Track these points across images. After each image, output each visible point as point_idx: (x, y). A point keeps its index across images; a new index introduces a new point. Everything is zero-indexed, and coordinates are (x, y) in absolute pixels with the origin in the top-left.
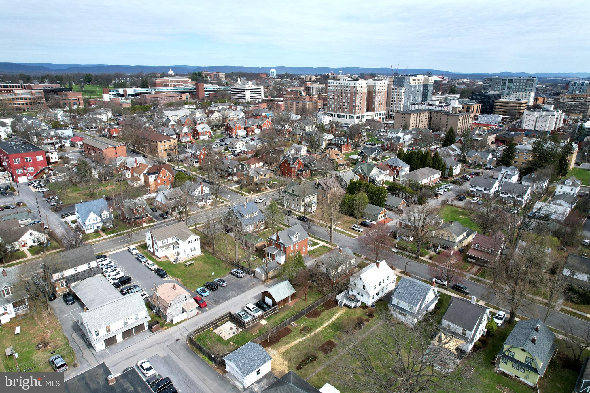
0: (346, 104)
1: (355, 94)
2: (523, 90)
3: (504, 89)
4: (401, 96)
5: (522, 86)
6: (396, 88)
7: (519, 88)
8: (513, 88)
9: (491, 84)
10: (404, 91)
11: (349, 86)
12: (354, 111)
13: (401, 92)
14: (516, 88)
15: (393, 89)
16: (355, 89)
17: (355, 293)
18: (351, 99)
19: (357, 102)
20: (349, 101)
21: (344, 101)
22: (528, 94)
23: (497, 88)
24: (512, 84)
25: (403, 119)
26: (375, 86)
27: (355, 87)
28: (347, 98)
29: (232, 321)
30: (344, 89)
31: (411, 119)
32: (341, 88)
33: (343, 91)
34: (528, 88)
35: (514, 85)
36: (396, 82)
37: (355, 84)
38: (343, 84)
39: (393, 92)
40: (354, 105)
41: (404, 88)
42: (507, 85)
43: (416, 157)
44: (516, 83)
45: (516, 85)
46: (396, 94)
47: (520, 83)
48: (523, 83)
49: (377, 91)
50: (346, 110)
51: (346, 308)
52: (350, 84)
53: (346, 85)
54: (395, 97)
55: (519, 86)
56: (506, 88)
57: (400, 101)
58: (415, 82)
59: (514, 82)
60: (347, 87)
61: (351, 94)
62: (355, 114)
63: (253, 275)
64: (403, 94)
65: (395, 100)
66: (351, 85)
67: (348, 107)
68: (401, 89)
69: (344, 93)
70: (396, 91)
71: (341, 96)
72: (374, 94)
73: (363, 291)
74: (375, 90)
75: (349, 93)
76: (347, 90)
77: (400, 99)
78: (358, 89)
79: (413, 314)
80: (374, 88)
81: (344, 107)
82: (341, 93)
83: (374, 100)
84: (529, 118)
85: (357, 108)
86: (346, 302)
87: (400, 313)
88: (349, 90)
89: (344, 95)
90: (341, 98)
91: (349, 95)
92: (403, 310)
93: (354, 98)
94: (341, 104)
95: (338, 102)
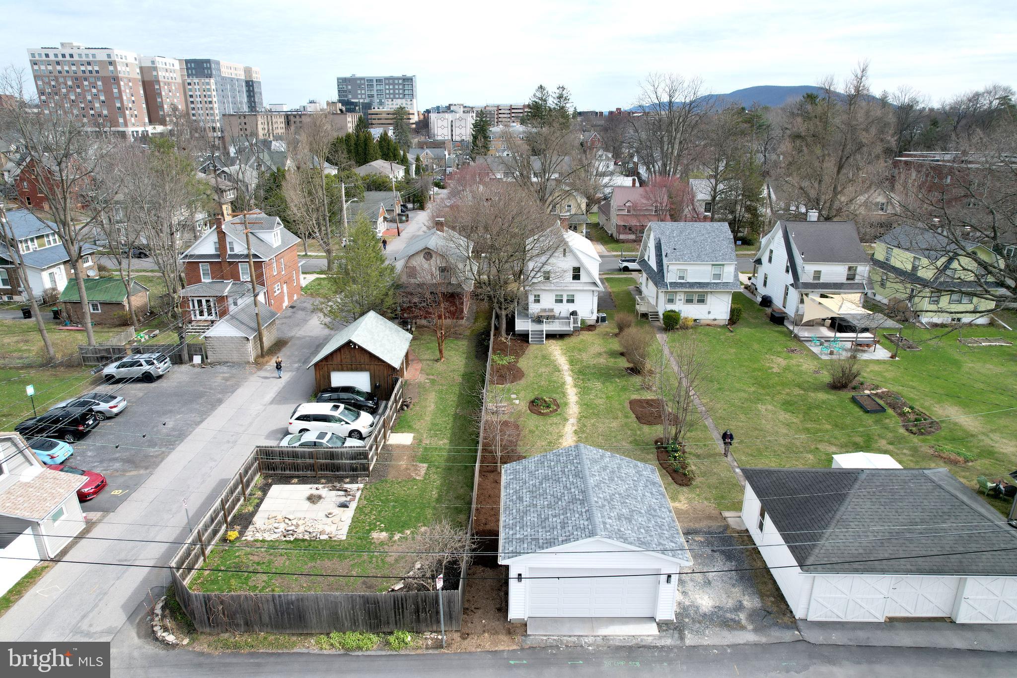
0: (97, 105)
1: (116, 80)
2: (401, 96)
3: (372, 96)
4: (210, 96)
5: (399, 89)
6: (196, 80)
7: (394, 94)
8: (386, 94)
9: (350, 87)
10: (213, 87)
11: (95, 62)
12: (121, 120)
13: (209, 90)
14: (389, 94)
15: (189, 84)
16: (111, 68)
17: (548, 302)
18: (108, 91)
19: (125, 98)
20: (102, 98)
21: (89, 98)
22: (409, 103)
23: (362, 94)
24: (382, 87)
26: (155, 69)
27: (111, 63)
28: (94, 91)
29: (286, 480)
30: (83, 68)
31: (260, 127)
32: (74, 68)
33: (80, 74)
34: (406, 92)
35: (386, 89)
36: (191, 68)
37: (109, 56)
38: (76, 58)
39: (190, 90)
40: (118, 105)
41: (212, 81)
42: (375, 88)
44: (389, 84)
45: (389, 89)
46: (198, 93)
47: (394, 84)
48: (399, 84)
49: (161, 79)
51: (552, 342)
52: (94, 56)
53: (84, 59)
54: (199, 99)
55: (394, 89)
56: (375, 93)
57: (212, 108)
58: (229, 71)
59: (386, 84)
60: (89, 64)
61: (105, 80)
62: (126, 125)
63: (197, 359)
64: (214, 93)
65: (199, 106)
66: (98, 59)
67: (105, 112)
68: (208, 84)
69: (86, 79)
70: (197, 87)
71: (78, 87)
72: (157, 87)
73: (576, 285)
74: (157, 76)
75: (98, 79)
76: (91, 72)
77: (210, 102)
78: (119, 68)
79: (726, 284)
80: (155, 73)
81: (92, 112)
82: (77, 79)
83: (159, 100)
84: (440, 123)
85: (127, 112)
86: (546, 327)
87: (689, 301)
88: (97, 72)
89: (86, 83)
90: (78, 90)
91: (99, 83)
92: (700, 285)
93: (116, 91)
94: (82, 105)
95: (74, 101)
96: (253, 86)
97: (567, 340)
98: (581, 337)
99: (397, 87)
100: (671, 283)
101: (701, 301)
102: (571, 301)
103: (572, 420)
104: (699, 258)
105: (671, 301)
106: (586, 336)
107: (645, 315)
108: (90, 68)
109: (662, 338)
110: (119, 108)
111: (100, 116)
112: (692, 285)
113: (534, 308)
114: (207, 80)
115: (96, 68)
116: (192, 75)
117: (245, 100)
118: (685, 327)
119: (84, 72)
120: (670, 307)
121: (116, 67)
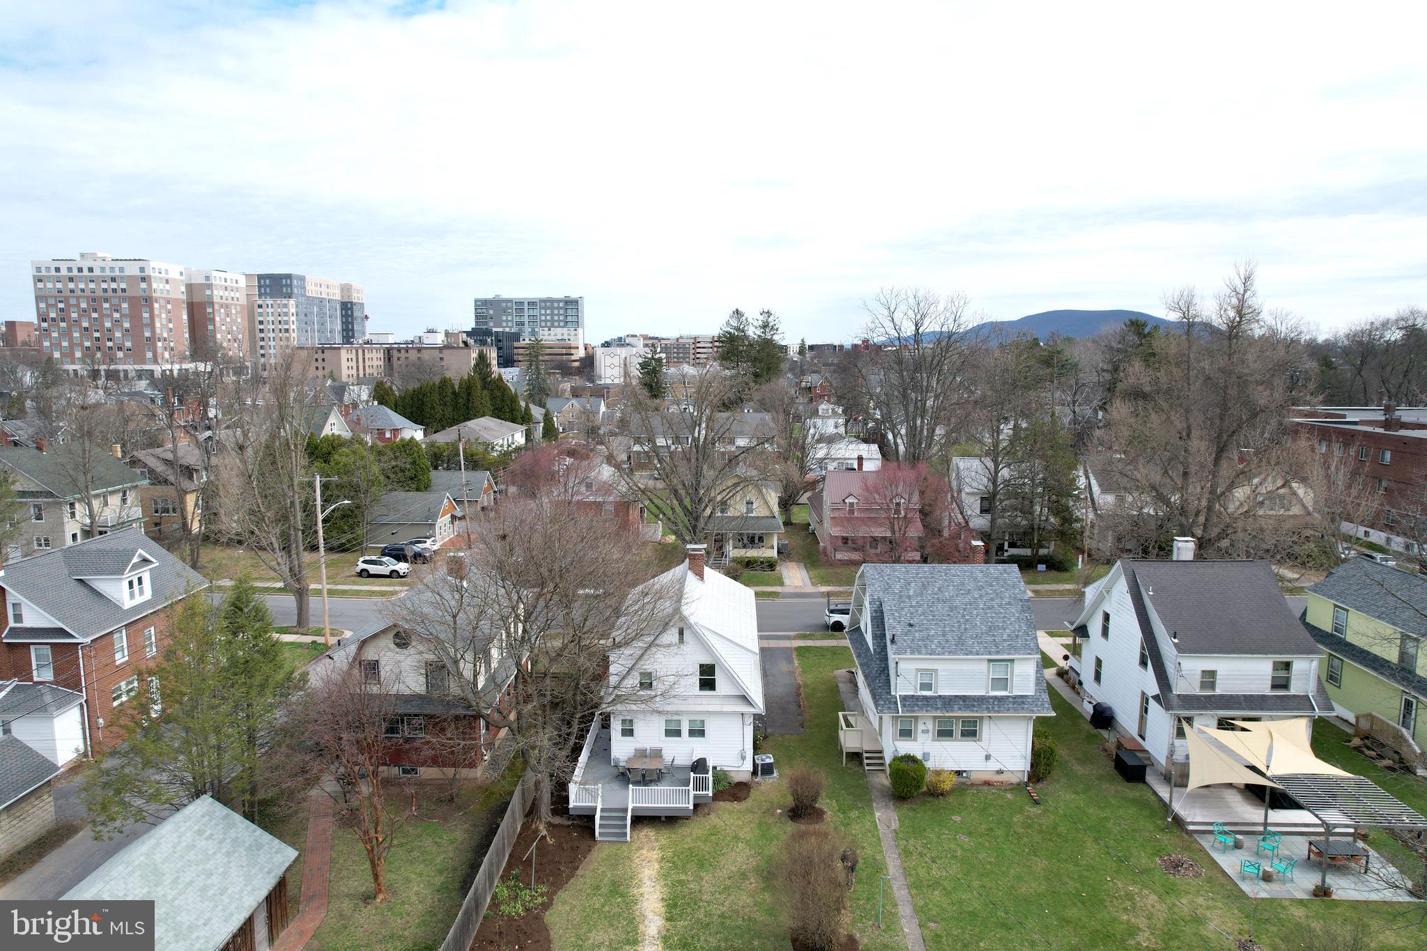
0: (118, 334)
1: (148, 301)
2: (562, 324)
3: (522, 324)
4: (287, 323)
5: (559, 315)
6: (270, 302)
7: (552, 321)
8: (541, 321)
9: (491, 312)
10: (293, 310)
11: (122, 278)
12: (149, 355)
13: (286, 314)
14: (546, 321)
15: (260, 306)
16: (144, 285)
17: (649, 734)
18: (135, 316)
19: (158, 325)
20: (127, 325)
21: (108, 325)
22: (573, 333)
23: (507, 321)
24: (536, 312)
25: (320, 364)
26: (210, 286)
27: (143, 279)
28: (116, 315)
30: (104, 286)
31: (344, 364)
32: (92, 286)
33: (100, 293)
34: (569, 319)
35: (541, 315)
36: (265, 286)
37: (142, 270)
38: (97, 272)
39: (261, 314)
40: (147, 334)
41: (292, 302)
42: (526, 314)
44: (546, 308)
45: (546, 315)
46: (271, 318)
47: (552, 308)
48: (559, 308)
49: (216, 299)
50: (120, 354)
51: (648, 833)
52: (121, 269)
53: (108, 273)
54: (271, 327)
55: (552, 315)
56: (526, 320)
57: (288, 338)
58: (319, 289)
59: (541, 308)
60: (113, 280)
61: (133, 301)
62: (155, 361)
64: (293, 318)
65: (271, 335)
66: (127, 273)
67: (128, 344)
68: (286, 306)
69: (106, 300)
70: (270, 310)
71: (95, 310)
72: (209, 310)
73: (707, 702)
74: (211, 296)
75: (124, 300)
76: (114, 291)
77: (287, 331)
78: (154, 286)
79: (1020, 701)
80: (208, 292)
81: (110, 344)
82: (94, 300)
83: (210, 327)
84: (609, 360)
85: (160, 344)
86: (637, 799)
87: (944, 733)
88: (124, 290)
89: (106, 305)
90: (95, 315)
91: (125, 305)
92: (966, 701)
93: (146, 315)
94: (97, 335)
95: (86, 329)
96: (352, 309)
97: (678, 831)
98: (714, 819)
99: (556, 312)
100: (905, 698)
101: (970, 733)
102: (697, 732)
104: (959, 646)
105: (906, 734)
106: (728, 816)
107: (856, 757)
108: (114, 285)
109: (886, 817)
110: (148, 339)
111: (120, 349)
112: (949, 702)
113: (622, 749)
114: (285, 301)
115: (123, 286)
116: (266, 294)
117: (339, 327)
118: (935, 793)
119: (105, 290)
120: (906, 747)
121: (150, 285)
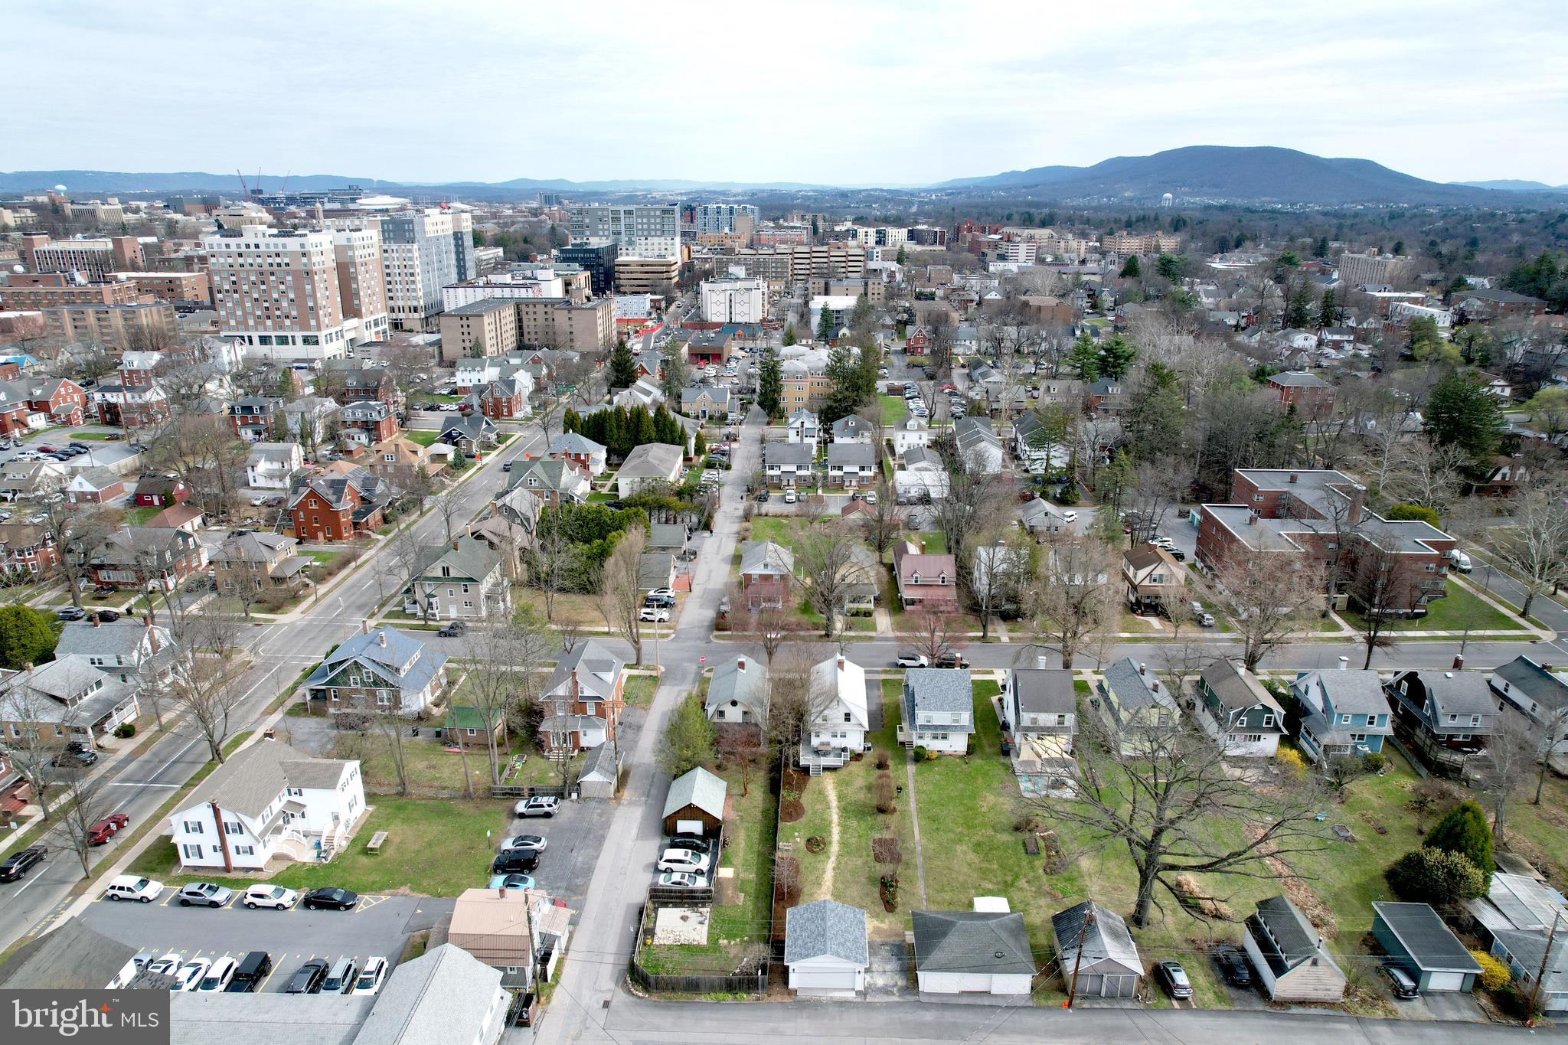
0: (285, 304)
1: (309, 273)
2: (658, 233)
3: (619, 233)
4: (412, 267)
5: (655, 224)
6: (395, 247)
7: (649, 230)
8: (638, 230)
9: (587, 220)
10: (416, 254)
11: (285, 254)
12: (313, 323)
13: (411, 259)
14: (642, 230)
15: (386, 251)
16: (304, 260)
17: (825, 737)
18: (299, 288)
19: (319, 295)
20: (292, 296)
21: (275, 296)
22: (669, 242)
23: (604, 230)
24: (633, 220)
25: (465, 330)
26: (351, 248)
27: (304, 255)
28: (282, 287)
29: (665, 905)
30: (270, 260)
31: (487, 328)
32: (259, 260)
33: (266, 267)
34: (666, 228)
35: (637, 223)
36: (389, 231)
37: (303, 246)
38: (262, 248)
39: (387, 259)
40: (311, 304)
41: (415, 246)
42: (622, 222)
43: (614, 422)
44: (642, 217)
46: (396, 263)
47: (649, 217)
48: (656, 217)
49: (358, 260)
50: (287, 322)
51: (828, 773)
52: (284, 246)
53: (273, 249)
54: (397, 271)
55: (649, 224)
56: (623, 229)
57: (413, 282)
58: (435, 227)
59: (638, 217)
60: (278, 255)
61: (296, 274)
62: (318, 329)
63: (574, 796)
64: (418, 262)
65: (398, 279)
66: (289, 249)
67: (294, 313)
68: (409, 251)
69: (272, 274)
70: (395, 255)
71: (263, 283)
72: (352, 270)
73: (846, 726)
74: (352, 257)
75: (288, 273)
76: (279, 265)
77: (412, 275)
78: (314, 260)
79: (962, 728)
80: (350, 253)
81: (278, 313)
82: (262, 274)
83: (354, 286)
84: (715, 297)
85: (321, 312)
86: (825, 761)
87: (935, 737)
88: (287, 265)
89: (273, 278)
90: (263, 287)
91: (289, 278)
92: (943, 727)
93: (308, 287)
94: (266, 305)
95: (256, 300)
96: (462, 239)
97: (839, 772)
98: (850, 768)
99: (652, 220)
100: (921, 725)
101: (944, 737)
102: (844, 736)
103: (833, 858)
104: (941, 708)
105: (921, 737)
106: (855, 767)
107: (903, 744)
108: (278, 260)
109: (911, 768)
110: (312, 308)
111: (287, 317)
112: (936, 727)
113: (815, 742)
114: (409, 246)
115: (287, 260)
116: (389, 239)
117: (454, 262)
118: (929, 759)
119: (271, 265)
120: (920, 743)
121: (310, 259)
